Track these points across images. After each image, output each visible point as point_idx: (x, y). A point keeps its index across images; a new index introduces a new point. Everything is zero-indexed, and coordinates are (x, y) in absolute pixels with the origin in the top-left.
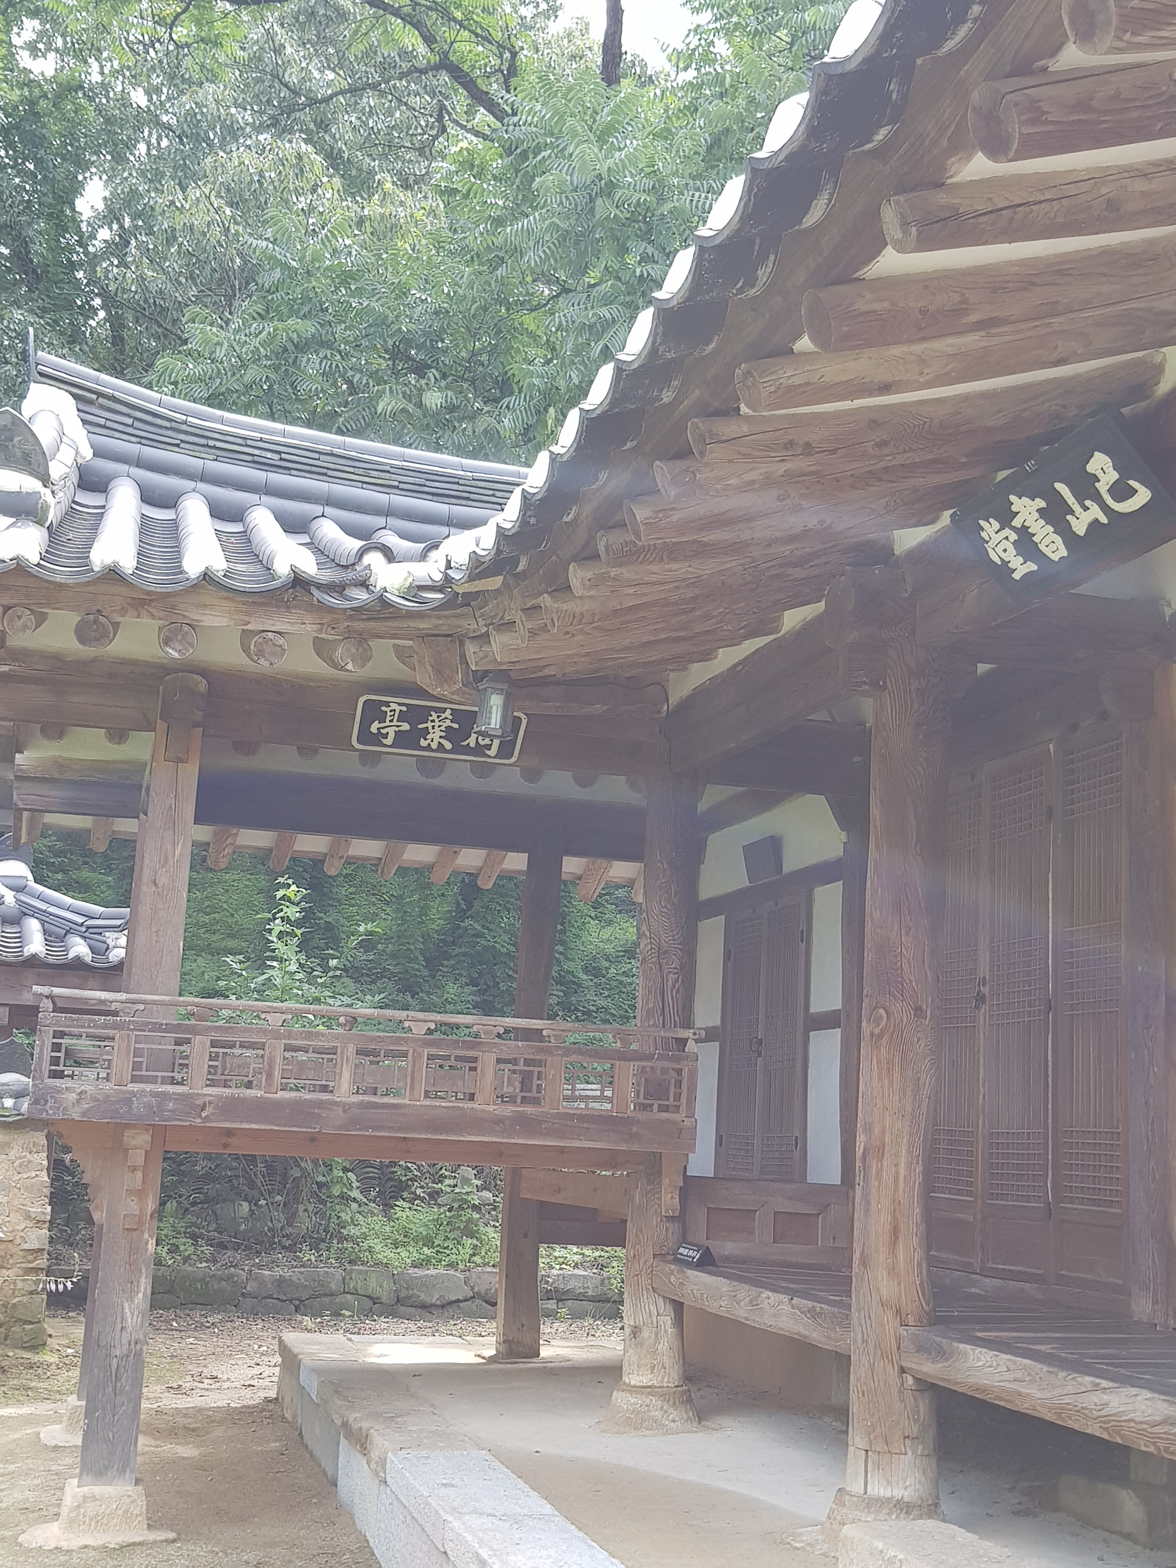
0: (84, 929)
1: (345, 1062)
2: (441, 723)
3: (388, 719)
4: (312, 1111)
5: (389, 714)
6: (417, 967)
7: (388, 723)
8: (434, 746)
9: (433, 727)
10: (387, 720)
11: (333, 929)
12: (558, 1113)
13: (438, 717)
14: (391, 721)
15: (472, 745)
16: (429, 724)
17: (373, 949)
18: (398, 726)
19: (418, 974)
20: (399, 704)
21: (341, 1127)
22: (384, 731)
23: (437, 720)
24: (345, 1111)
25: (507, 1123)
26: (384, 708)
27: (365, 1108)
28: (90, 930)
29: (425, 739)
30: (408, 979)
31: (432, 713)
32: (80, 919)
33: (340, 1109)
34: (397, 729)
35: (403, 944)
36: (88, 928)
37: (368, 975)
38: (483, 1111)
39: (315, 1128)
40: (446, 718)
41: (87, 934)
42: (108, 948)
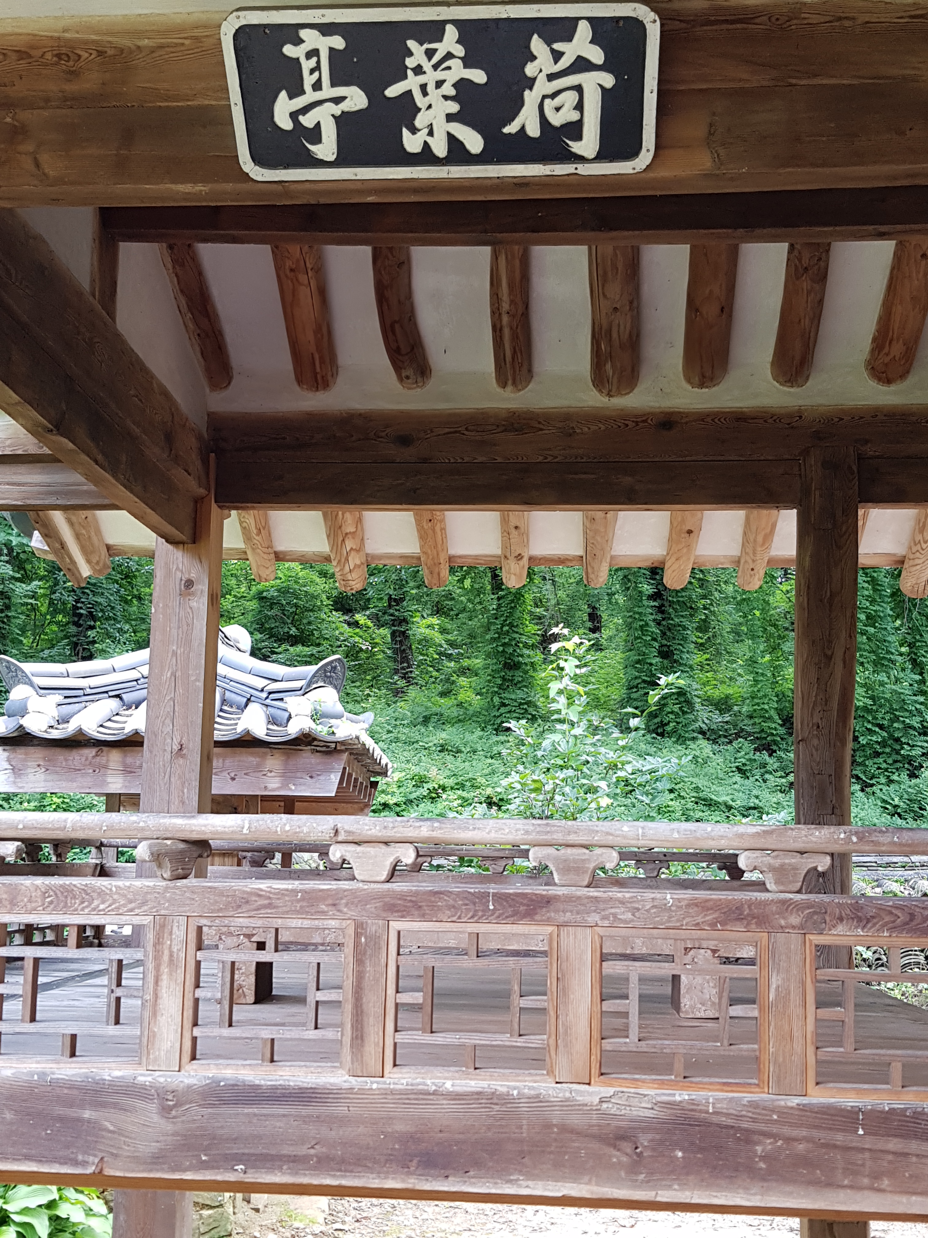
0: (264, 695)
1: (165, 969)
2: (440, 75)
3: (309, 80)
4: (73, 1113)
5: (307, 65)
6: (773, 726)
7: (310, 96)
8: (440, 149)
9: (424, 88)
10: (308, 87)
11: (685, 694)
12: (802, 1108)
13: (430, 54)
14: (317, 86)
15: (534, 131)
16: (411, 83)
17: (729, 711)
18: (337, 100)
19: (775, 732)
20: (326, 29)
21: (157, 1160)
22: (307, 121)
23: (427, 66)
24: (165, 1110)
25: (644, 1140)
26: (289, 50)
27: (224, 1102)
28: (272, 696)
29: (414, 130)
30: (765, 738)
31: (411, 44)
32: (260, 683)
33: (153, 1107)
34: (337, 110)
35: (758, 704)
36: (270, 693)
37: (725, 737)
38: (568, 1104)
39: (85, 1163)
40: (449, 56)
41: (268, 701)
42: (290, 717)
